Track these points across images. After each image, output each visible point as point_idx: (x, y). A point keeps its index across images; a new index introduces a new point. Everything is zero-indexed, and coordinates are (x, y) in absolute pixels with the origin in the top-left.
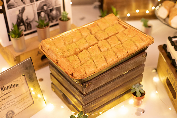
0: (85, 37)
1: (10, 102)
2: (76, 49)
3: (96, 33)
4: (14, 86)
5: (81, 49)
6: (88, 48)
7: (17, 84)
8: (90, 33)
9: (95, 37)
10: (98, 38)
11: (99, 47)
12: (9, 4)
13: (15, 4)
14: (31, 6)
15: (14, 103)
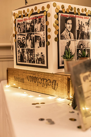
12: (62, 35)
14: (74, 42)
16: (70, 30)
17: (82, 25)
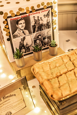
0: (65, 63)
1: (9, 106)
2: (58, 73)
3: (74, 60)
4: (12, 95)
5: (62, 73)
6: (67, 72)
7: (14, 94)
8: (69, 60)
9: (73, 64)
10: (75, 64)
11: (75, 73)
12: (14, 35)
13: (19, 35)
14: (30, 36)
15: (12, 107)
16: (23, 28)
17: (39, 19)
